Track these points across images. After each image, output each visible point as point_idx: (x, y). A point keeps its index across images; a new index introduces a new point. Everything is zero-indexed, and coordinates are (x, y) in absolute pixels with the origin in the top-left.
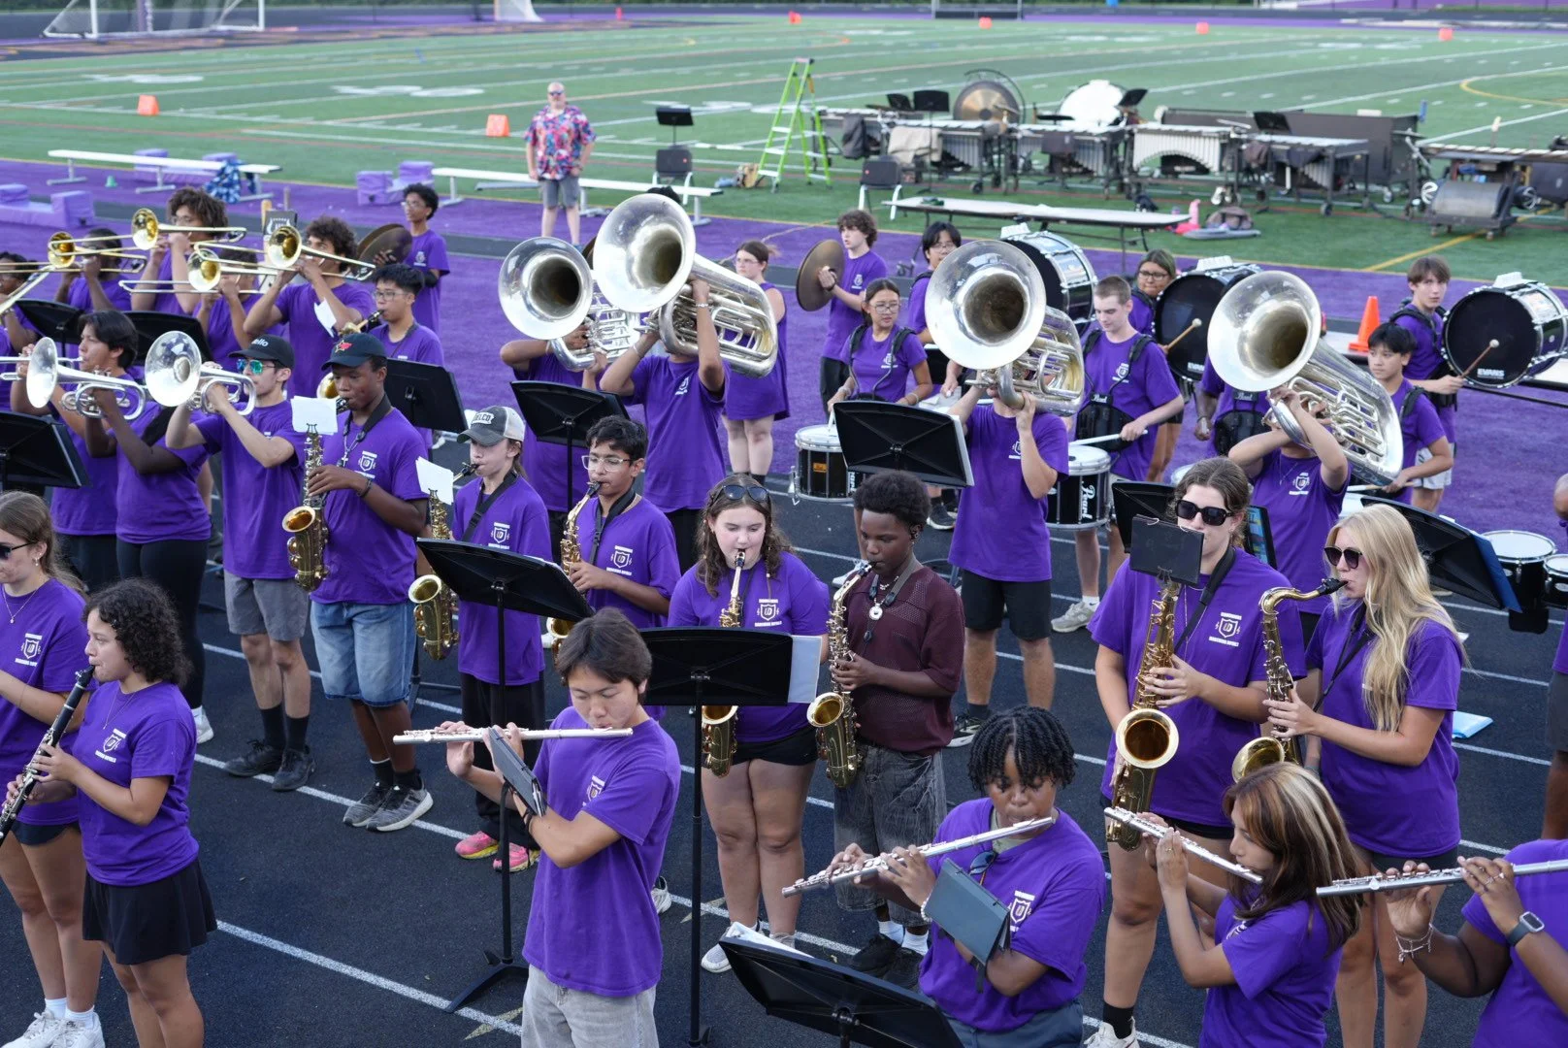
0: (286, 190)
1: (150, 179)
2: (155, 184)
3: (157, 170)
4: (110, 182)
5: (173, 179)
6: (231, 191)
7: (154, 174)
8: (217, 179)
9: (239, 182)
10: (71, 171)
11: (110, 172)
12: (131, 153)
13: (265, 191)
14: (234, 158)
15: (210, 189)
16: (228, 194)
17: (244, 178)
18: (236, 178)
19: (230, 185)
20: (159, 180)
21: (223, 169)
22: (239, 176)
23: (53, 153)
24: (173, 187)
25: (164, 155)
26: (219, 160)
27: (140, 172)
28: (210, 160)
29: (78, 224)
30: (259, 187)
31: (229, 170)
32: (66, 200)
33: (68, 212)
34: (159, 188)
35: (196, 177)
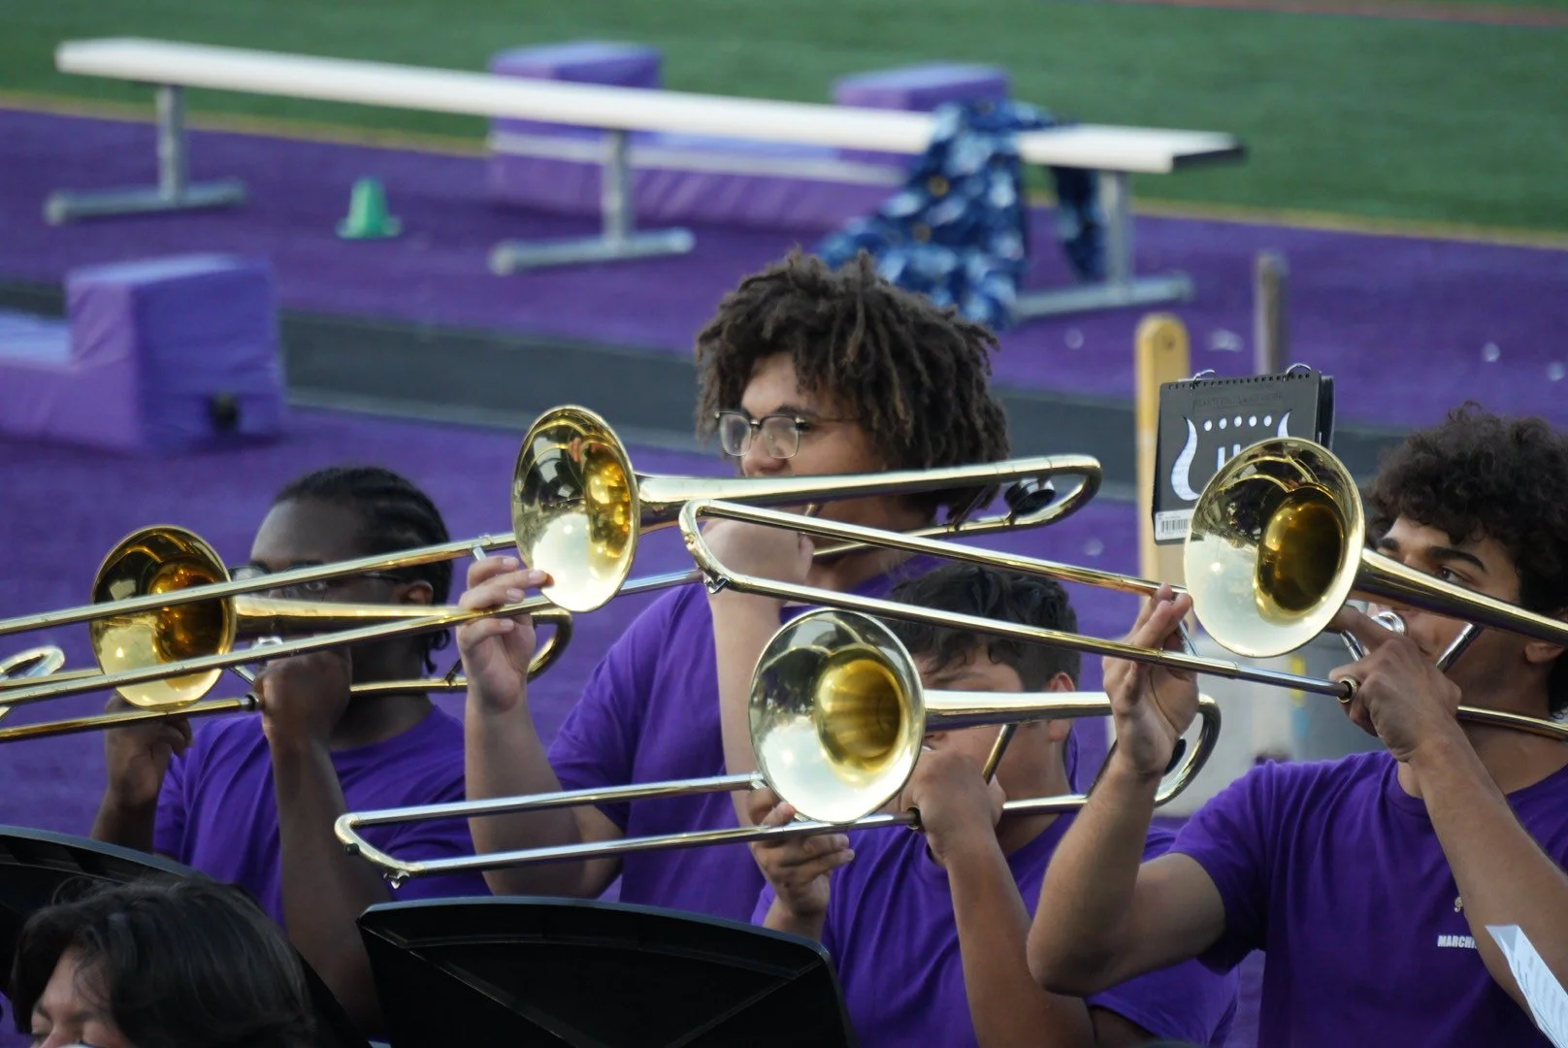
0: (1267, 262)
1: (564, 196)
2: (590, 223)
3: (600, 152)
4: (362, 214)
5: (683, 199)
6: (978, 266)
7: (591, 172)
8: (905, 204)
9: (1020, 218)
10: (168, 149)
11: (366, 161)
12: (475, 62)
13: (1143, 268)
14: (995, 90)
15: (873, 245)
16: (958, 283)
17: (1042, 199)
18: (1002, 195)
19: (970, 234)
20: (613, 202)
21: (940, 150)
22: (1019, 186)
23: (82, 57)
24: (679, 241)
25: (640, 77)
26: (920, 102)
27: (518, 163)
28: (873, 101)
29: (191, 425)
30: (1117, 245)
31: (970, 155)
32: (144, 301)
33: (147, 360)
34: (612, 245)
35: (804, 187)
